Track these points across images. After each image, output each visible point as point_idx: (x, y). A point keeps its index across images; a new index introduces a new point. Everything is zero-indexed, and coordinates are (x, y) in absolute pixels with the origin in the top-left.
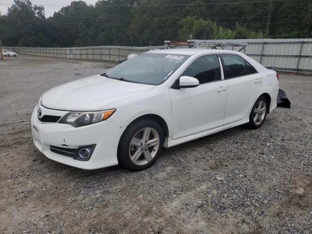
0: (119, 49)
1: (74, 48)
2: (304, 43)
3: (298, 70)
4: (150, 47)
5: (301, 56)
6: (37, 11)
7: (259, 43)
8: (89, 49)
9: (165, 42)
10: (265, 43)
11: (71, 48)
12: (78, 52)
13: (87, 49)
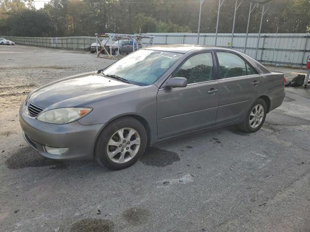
0: (85, 39)
1: (57, 38)
8: (69, 39)
11: (54, 38)
12: (60, 41)
13: (67, 39)
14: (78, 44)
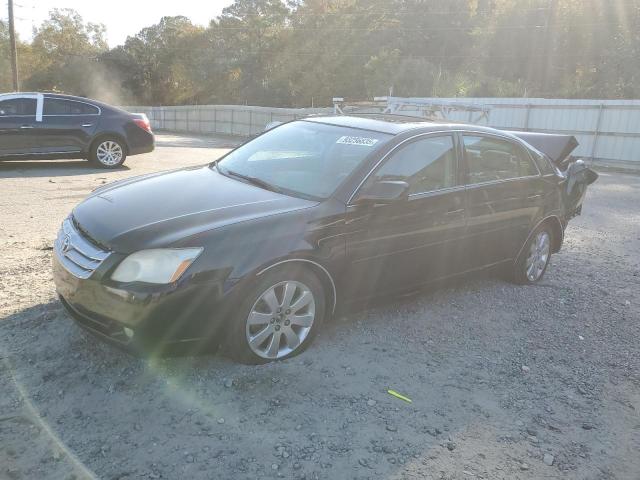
0: (251, 112)
1: (162, 108)
2: (604, 107)
3: (594, 159)
4: (312, 109)
5: (599, 133)
6: (93, 33)
7: (520, 106)
8: (192, 110)
9: (334, 99)
10: (532, 106)
11: (156, 108)
12: (170, 115)
13: (188, 111)
14: (232, 122)
